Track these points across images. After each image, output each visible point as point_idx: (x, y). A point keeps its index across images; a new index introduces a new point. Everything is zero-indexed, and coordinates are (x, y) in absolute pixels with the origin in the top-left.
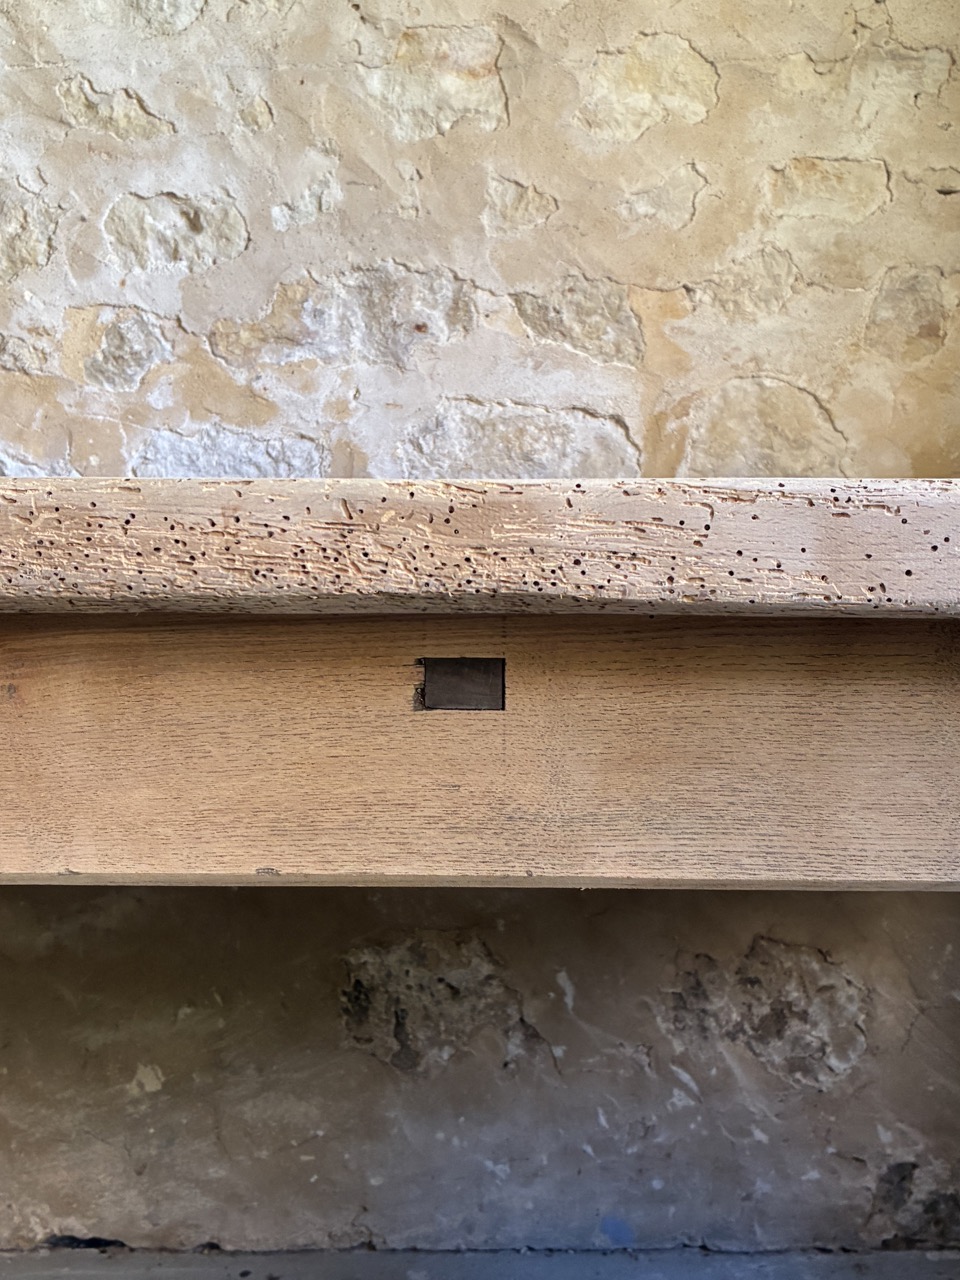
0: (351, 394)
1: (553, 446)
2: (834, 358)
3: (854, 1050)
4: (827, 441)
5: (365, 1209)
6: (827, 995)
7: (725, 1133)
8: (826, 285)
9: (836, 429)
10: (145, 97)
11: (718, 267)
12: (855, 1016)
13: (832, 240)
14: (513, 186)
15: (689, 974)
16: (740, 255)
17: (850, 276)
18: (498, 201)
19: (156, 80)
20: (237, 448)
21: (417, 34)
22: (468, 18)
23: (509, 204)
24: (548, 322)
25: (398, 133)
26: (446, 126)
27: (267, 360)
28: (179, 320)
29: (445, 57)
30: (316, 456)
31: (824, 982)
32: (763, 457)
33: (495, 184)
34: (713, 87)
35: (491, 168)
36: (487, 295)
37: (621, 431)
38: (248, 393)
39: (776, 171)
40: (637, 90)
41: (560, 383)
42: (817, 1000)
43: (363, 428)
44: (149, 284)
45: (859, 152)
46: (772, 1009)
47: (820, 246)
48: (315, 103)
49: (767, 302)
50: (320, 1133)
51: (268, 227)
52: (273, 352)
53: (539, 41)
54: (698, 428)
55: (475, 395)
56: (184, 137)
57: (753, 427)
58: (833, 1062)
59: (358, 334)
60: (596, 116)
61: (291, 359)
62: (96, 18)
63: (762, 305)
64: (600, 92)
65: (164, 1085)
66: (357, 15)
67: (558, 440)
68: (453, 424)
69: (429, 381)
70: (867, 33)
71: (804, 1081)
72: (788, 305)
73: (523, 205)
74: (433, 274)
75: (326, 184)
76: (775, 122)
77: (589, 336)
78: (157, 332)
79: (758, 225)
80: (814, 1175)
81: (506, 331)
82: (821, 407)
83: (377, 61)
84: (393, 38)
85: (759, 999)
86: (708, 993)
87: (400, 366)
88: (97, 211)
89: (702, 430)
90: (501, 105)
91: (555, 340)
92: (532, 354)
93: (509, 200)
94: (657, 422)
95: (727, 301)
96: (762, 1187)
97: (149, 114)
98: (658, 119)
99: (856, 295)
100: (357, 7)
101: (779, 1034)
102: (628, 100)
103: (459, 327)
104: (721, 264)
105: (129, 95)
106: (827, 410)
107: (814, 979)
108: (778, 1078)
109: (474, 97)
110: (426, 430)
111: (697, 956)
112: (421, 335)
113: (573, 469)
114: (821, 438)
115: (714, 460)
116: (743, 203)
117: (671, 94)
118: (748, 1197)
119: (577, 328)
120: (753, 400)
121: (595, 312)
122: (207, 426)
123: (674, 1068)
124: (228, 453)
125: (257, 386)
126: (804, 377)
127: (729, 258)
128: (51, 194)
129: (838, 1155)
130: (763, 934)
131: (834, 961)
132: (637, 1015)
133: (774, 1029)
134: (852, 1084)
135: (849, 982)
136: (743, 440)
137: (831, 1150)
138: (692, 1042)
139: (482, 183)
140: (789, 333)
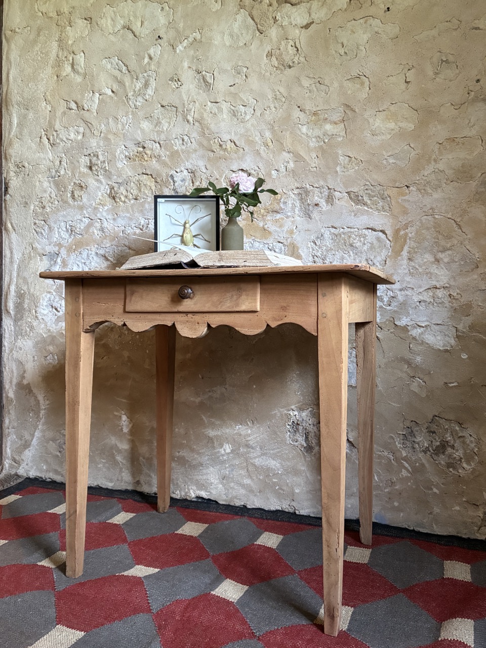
0: (295, 227)
1: (361, 241)
2: (462, 206)
3: (473, 462)
4: (459, 236)
5: (293, 500)
6: (462, 439)
7: (421, 487)
8: (458, 181)
9: (462, 232)
10: (236, 141)
11: (418, 178)
12: (473, 449)
13: (461, 165)
14: (348, 157)
15: (409, 428)
16: (426, 174)
17: (467, 177)
18: (342, 163)
19: (239, 136)
20: (259, 247)
21: (317, 113)
22: (333, 106)
24: (358, 200)
25: (312, 144)
26: (326, 141)
27: (269, 218)
29: (326, 119)
30: (283, 248)
31: (460, 434)
32: (436, 242)
33: (342, 157)
34: (416, 118)
35: (340, 152)
36: (339, 193)
37: (384, 235)
38: (263, 229)
39: (440, 144)
40: (390, 123)
41: (364, 220)
42: (457, 441)
43: (298, 238)
45: (470, 134)
46: (440, 443)
47: (456, 168)
48: (285, 138)
49: (436, 189)
50: (280, 472)
51: (271, 177)
52: (271, 216)
53: (357, 110)
54: (411, 233)
55: (334, 225)
56: (247, 152)
57: (431, 232)
58: (465, 465)
59: (297, 208)
60: (375, 132)
61: (276, 218)
62: (223, 120)
63: (434, 190)
64: (377, 124)
65: (231, 451)
66: (299, 109)
67: (362, 239)
68: (327, 235)
69: (319, 222)
70: (473, 93)
71: (453, 472)
72: (444, 189)
73: (351, 163)
74: (321, 188)
75: (288, 162)
76: (439, 127)
77: (373, 204)
79: (433, 163)
80: (457, 508)
81: (345, 204)
82: (457, 224)
83: (305, 123)
84: (310, 115)
85: (435, 439)
86: (416, 435)
87: (310, 218)
88: (221, 176)
89: (413, 234)
90: (344, 132)
91: (361, 206)
93: (346, 162)
94: (397, 232)
96: (436, 510)
97: (237, 146)
98: (397, 131)
99: (469, 184)
100: (299, 107)
101: (443, 453)
102: (387, 126)
103: (330, 204)
104: (419, 177)
105: (231, 142)
106: (459, 225)
107: (457, 434)
108: (443, 469)
109: (336, 130)
110: (318, 238)
111: (412, 421)
112: (317, 207)
113: (368, 249)
114: (457, 235)
115: (417, 244)
116: (427, 156)
117: (402, 122)
118: (431, 513)
119: (369, 202)
120: (432, 223)
121: (375, 196)
122: (251, 240)
123: (403, 462)
124: (256, 248)
125: (266, 227)
126: (450, 214)
127: (422, 175)
128: (208, 172)
129: (467, 502)
130: (437, 415)
131: (464, 427)
132: (389, 441)
133: (441, 451)
134: (472, 475)
135: (471, 435)
136: (428, 237)
137: (464, 499)
138: (409, 453)
139: (338, 157)
140: (444, 199)
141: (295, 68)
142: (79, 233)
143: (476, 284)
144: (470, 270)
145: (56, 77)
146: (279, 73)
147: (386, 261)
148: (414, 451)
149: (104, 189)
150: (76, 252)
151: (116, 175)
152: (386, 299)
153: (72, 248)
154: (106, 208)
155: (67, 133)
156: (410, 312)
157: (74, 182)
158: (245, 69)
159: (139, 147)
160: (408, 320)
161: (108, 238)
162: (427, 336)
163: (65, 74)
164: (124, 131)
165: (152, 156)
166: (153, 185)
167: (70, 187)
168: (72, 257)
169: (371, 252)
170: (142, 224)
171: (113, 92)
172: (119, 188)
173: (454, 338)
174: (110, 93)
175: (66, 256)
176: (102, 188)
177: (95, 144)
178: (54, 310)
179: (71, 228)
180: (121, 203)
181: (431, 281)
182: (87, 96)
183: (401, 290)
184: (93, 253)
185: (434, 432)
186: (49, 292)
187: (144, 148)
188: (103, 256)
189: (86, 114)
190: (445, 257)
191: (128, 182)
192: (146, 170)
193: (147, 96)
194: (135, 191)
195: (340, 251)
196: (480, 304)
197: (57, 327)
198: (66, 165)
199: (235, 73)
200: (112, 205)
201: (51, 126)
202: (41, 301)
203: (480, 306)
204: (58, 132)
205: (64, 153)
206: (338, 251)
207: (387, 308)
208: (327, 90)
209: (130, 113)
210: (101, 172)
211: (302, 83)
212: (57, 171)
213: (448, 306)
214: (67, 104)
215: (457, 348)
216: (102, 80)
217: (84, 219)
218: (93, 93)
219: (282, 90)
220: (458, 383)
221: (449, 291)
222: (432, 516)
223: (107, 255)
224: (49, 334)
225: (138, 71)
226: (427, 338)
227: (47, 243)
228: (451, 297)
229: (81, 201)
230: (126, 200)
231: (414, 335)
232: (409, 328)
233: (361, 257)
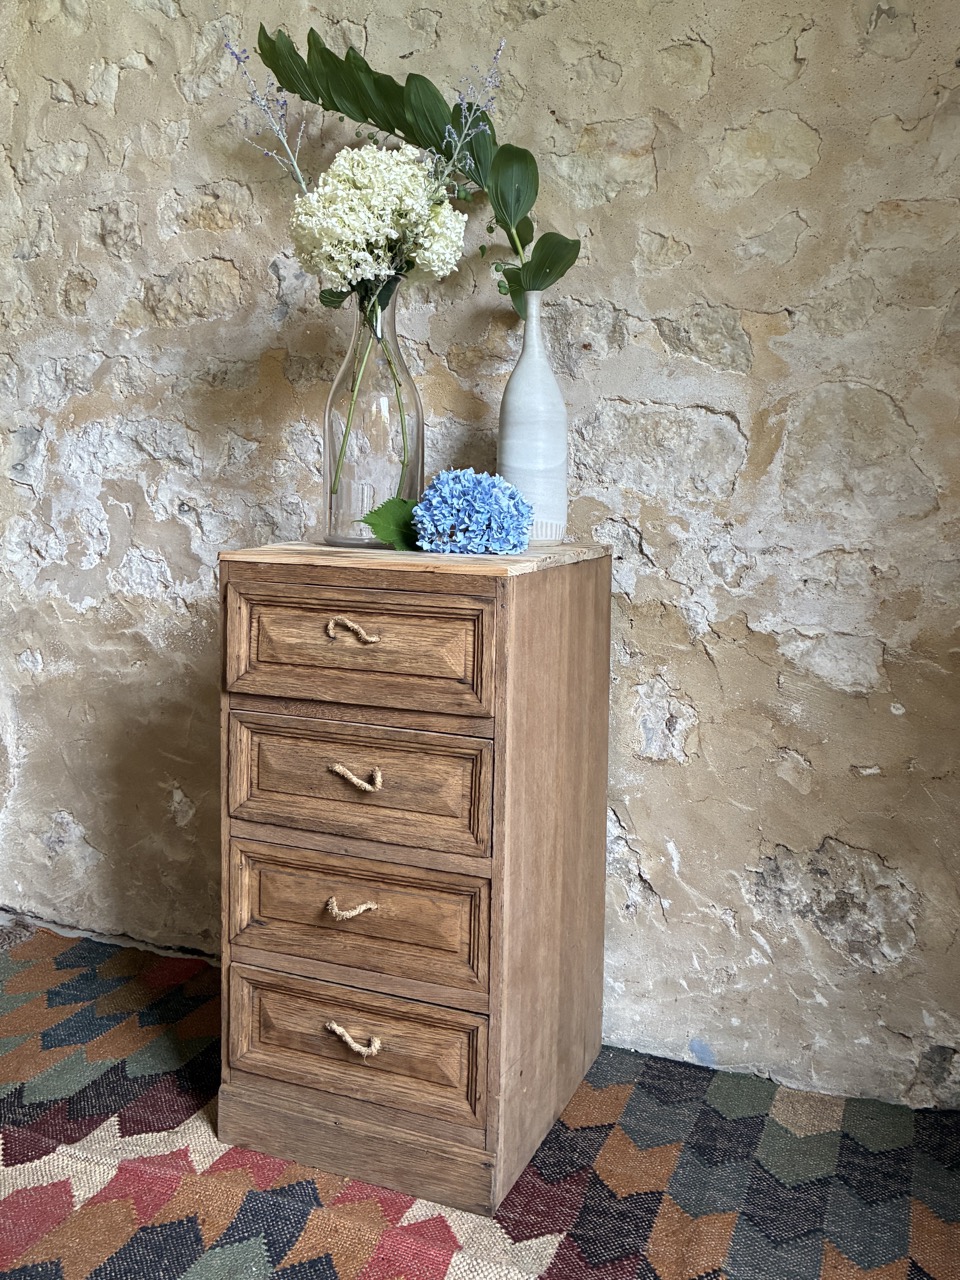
1: (680, 436)
2: (908, 365)
3: (905, 943)
4: (900, 434)
6: (884, 893)
7: (791, 991)
8: (903, 305)
9: (907, 424)
11: (812, 293)
12: (906, 915)
13: (910, 267)
14: (658, 237)
15: (770, 859)
16: (831, 285)
17: (923, 297)
18: (646, 250)
20: (463, 435)
21: (594, 129)
22: (630, 113)
23: (654, 251)
24: (679, 340)
25: (579, 203)
26: (613, 195)
27: (484, 373)
28: (428, 345)
29: (614, 143)
31: (880, 882)
32: (848, 445)
33: (645, 236)
34: (816, 149)
35: (641, 224)
36: (636, 320)
37: (734, 424)
38: (468, 396)
39: (867, 213)
40: (756, 157)
41: (688, 388)
42: (873, 896)
44: (410, 320)
45: (936, 193)
46: (837, 898)
47: (899, 273)
49: (853, 320)
52: (488, 366)
53: (682, 126)
54: (793, 421)
55: (625, 396)
57: (838, 421)
58: (886, 949)
60: (722, 179)
61: (500, 372)
63: (849, 323)
64: (726, 161)
66: (553, 118)
67: (684, 430)
68: (607, 418)
69: (592, 386)
70: (947, 93)
71: (861, 962)
72: (870, 321)
73: (664, 251)
74: (598, 306)
76: (866, 173)
77: (710, 350)
78: (415, 353)
79: (848, 258)
80: (865, 1040)
81: (649, 347)
82: (896, 406)
83: (565, 152)
84: (577, 132)
85: (827, 888)
86: (785, 876)
87: (572, 375)
89: (797, 424)
90: (653, 176)
91: (685, 354)
92: (667, 365)
93: (654, 248)
94: (761, 417)
95: (820, 320)
96: (819, 1042)
98: (771, 178)
99: (928, 312)
100: (553, 112)
101: (842, 919)
102: (749, 164)
103: (615, 345)
104: (815, 291)
106: (900, 408)
107: (873, 881)
108: (840, 955)
109: (634, 172)
110: (587, 423)
111: (778, 845)
112: (587, 352)
113: (696, 453)
114: (894, 430)
115: (805, 448)
116: (836, 241)
117: (783, 157)
118: (808, 1047)
119: (702, 344)
120: (840, 400)
121: (715, 332)
122: (444, 420)
123: (753, 932)
124: (457, 439)
125: (476, 390)
126: (882, 381)
127: (823, 285)
129: (887, 1028)
130: (832, 835)
131: (890, 866)
132: (727, 885)
133: (838, 914)
134: (902, 971)
135: (902, 885)
136: (830, 432)
137: (881, 1023)
138: (768, 913)
139: (635, 236)
140: (870, 345)
141: (548, 17)
142: (81, 386)
143: (932, 546)
144: (921, 514)
145: (27, 24)
146: (510, 28)
147: (734, 484)
148: (780, 912)
149: (134, 289)
150: (76, 428)
151: (157, 259)
152: (730, 571)
153: (68, 419)
154: (138, 332)
155: (53, 155)
156: (783, 604)
157: (69, 271)
158: (435, 18)
159: (206, 194)
160: (779, 620)
161: (141, 401)
162: (817, 659)
163: (45, 18)
164: (173, 156)
165: (233, 217)
166: (236, 282)
167: (60, 281)
168: (68, 439)
169: (702, 462)
170: (212, 372)
171: (150, 62)
172: (164, 288)
173: (878, 667)
174: (142, 64)
175: (55, 437)
176: (129, 288)
177: (111, 185)
178: (35, 554)
179: (67, 375)
180: (168, 322)
181: (833, 534)
182: (94, 70)
183: (764, 552)
184: (112, 432)
185: (824, 873)
186: (24, 514)
187: (217, 197)
188: (132, 440)
189: (92, 115)
190: (865, 481)
191: (181, 276)
192: (219, 248)
193: (222, 76)
194: (197, 297)
195: (634, 455)
196: (938, 594)
197: (41, 592)
198: (51, 229)
199: (413, 26)
200: (151, 327)
201: (18, 136)
202: (7, 533)
203: (937, 597)
204: (34, 154)
205: (48, 202)
206: (629, 455)
207: (734, 590)
208: (617, 74)
209: (185, 115)
210: (125, 249)
211: (562, 55)
212: (32, 244)
213: (868, 594)
214: (52, 87)
215: (883, 691)
216: (126, 33)
217: (92, 356)
218: (106, 63)
219: (516, 69)
220: (880, 768)
221: (871, 559)
222: (811, 1053)
223: (140, 439)
224: (24, 605)
225: (201, 15)
226: (818, 665)
227: (17, 405)
228: (875, 573)
229: (84, 314)
230: (180, 317)
231: (789, 655)
232: (779, 638)
233: (681, 472)
